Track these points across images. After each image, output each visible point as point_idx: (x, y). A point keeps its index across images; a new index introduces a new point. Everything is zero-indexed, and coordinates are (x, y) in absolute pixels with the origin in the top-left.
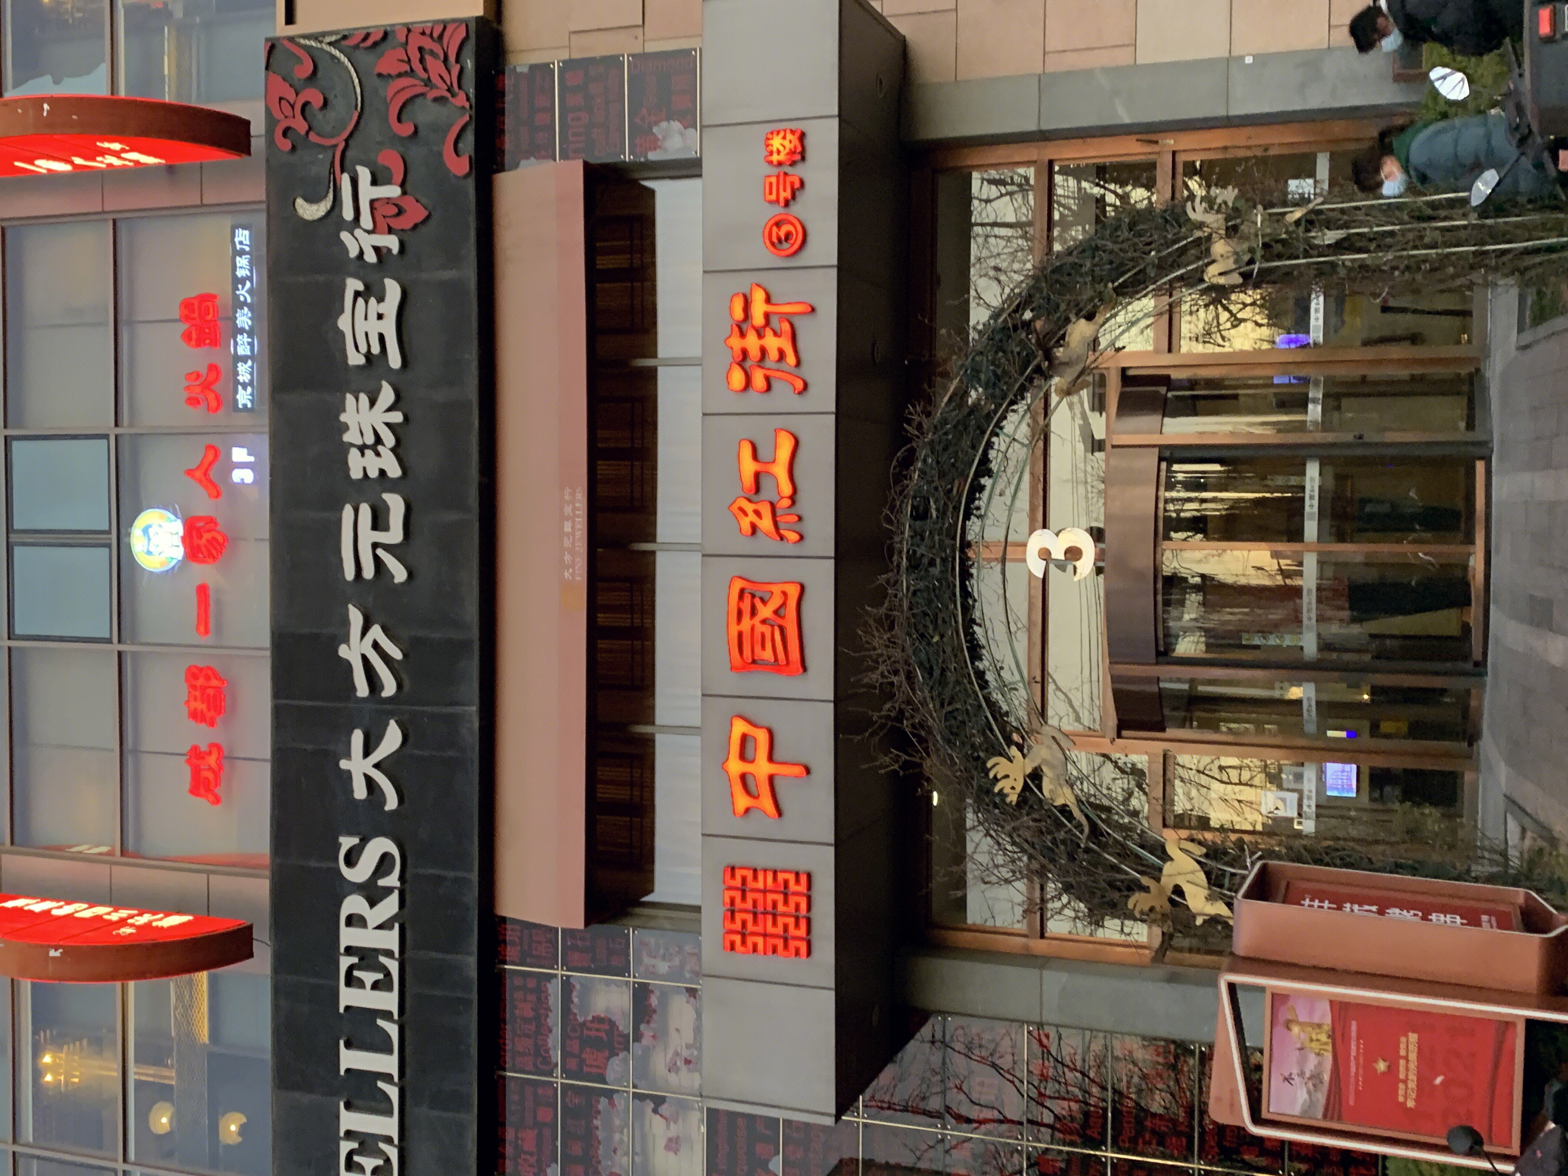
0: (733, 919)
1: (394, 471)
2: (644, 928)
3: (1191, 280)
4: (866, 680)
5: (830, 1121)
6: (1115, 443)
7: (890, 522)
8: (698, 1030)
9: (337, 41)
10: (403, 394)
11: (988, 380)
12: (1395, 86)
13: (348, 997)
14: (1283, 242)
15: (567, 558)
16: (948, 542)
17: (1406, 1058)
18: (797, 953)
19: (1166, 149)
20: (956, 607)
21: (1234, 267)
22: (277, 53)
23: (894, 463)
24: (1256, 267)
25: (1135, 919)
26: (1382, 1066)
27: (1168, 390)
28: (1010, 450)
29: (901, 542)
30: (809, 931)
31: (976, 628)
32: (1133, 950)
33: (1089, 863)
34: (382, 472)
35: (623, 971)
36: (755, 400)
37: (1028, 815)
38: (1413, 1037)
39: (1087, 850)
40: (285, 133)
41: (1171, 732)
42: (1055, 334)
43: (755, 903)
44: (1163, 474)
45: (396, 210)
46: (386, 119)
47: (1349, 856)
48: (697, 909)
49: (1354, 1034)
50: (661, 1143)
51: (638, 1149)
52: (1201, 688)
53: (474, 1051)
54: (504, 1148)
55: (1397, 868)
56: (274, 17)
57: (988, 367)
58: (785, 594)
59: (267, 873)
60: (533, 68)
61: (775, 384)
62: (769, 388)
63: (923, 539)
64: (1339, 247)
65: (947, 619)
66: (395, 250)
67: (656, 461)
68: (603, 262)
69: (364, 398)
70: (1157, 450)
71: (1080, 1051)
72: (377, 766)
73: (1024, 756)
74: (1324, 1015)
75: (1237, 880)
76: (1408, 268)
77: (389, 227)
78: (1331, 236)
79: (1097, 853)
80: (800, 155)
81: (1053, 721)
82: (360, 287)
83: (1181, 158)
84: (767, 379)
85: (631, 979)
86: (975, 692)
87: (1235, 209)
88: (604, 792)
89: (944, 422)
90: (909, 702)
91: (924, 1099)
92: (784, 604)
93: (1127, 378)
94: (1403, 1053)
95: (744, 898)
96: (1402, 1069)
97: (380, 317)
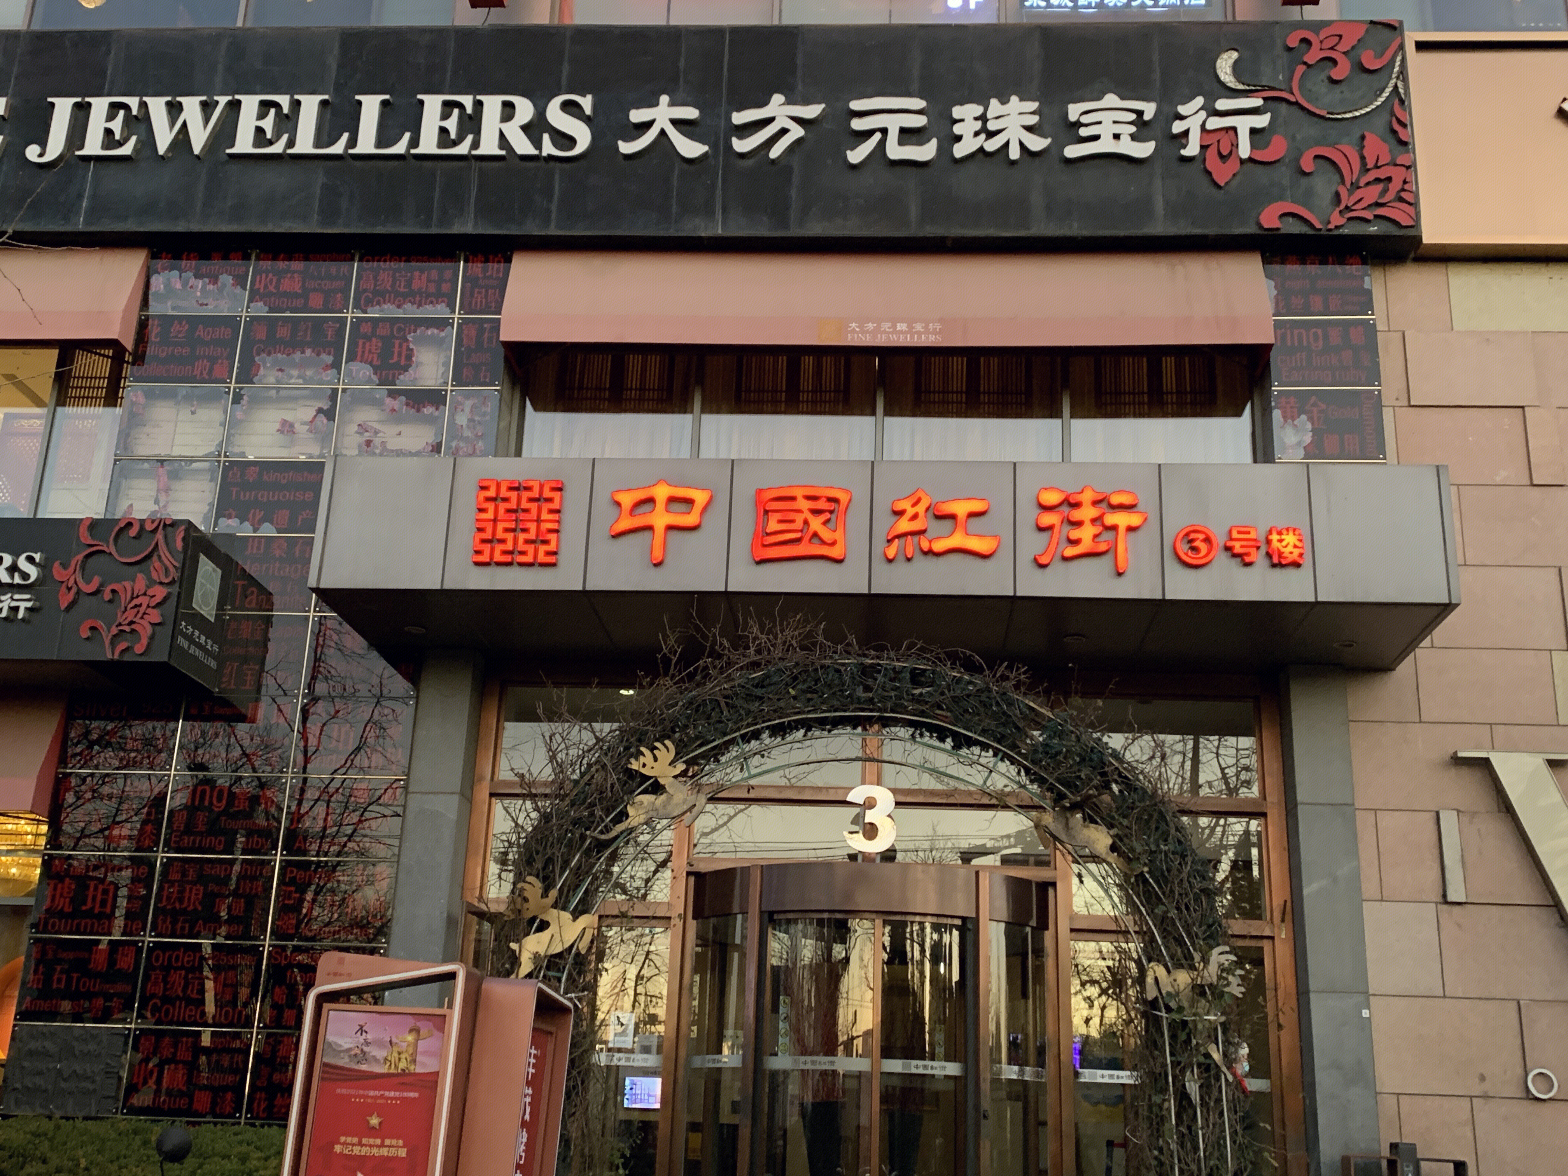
0: (511, 489)
1: (960, 151)
2: (500, 400)
3: (1150, 949)
4: (751, 622)
5: (312, 582)
6: (981, 874)
7: (909, 648)
8: (399, 453)
9: (1398, 93)
10: (1037, 160)
11: (1052, 747)
12: (1338, 1158)
13: (432, 103)
14: (1188, 1041)
15: (870, 326)
16: (889, 705)
17: (382, 1145)
18: (478, 552)
19: (1276, 930)
20: (825, 711)
21: (1164, 992)
22: (1387, 32)
23: (968, 652)
24: (1164, 1014)
25: (514, 884)
26: (374, 1121)
27: (1032, 927)
28: (980, 768)
29: (888, 658)
30: (499, 564)
31: (802, 731)
32: (478, 884)
33: (570, 840)
34: (959, 138)
35: (458, 380)
36: (1028, 514)
37: (618, 779)
38: (403, 1153)
39: (583, 838)
40: (1306, 41)
41: (692, 925)
42: (1097, 813)
43: (526, 511)
44: (949, 921)
45: (1225, 153)
46: (1318, 143)
47: (577, 1094)
48: (518, 453)
49: (406, 1094)
50: (289, 416)
51: (283, 393)
52: (736, 955)
53: (379, 230)
54: (283, 260)
55: (565, 1141)
56: (1424, 29)
57: (1065, 746)
58: (834, 543)
59: (556, 22)
60: (1369, 293)
61: (1045, 535)
62: (1041, 529)
63: (891, 680)
64: (1183, 1096)
65: (811, 703)
66: (1183, 152)
67: (966, 416)
68: (1168, 363)
69: (1034, 120)
70: (974, 915)
71: (374, 833)
72: (663, 132)
73: (675, 777)
74: (425, 1065)
75: (554, 982)
76: (1161, 1164)
77: (1208, 146)
78: (1193, 1089)
79: (581, 846)
80: (1278, 562)
81: (710, 807)
82: (1147, 117)
83: (1266, 945)
84: (1050, 528)
85: (450, 388)
86: (739, 729)
87: (1222, 994)
88: (634, 362)
89: (1010, 704)
90: (729, 664)
91: (326, 678)
92: (823, 542)
93: (1046, 887)
94: (387, 1142)
95: (531, 500)
96: (371, 1141)
97: (1117, 137)
